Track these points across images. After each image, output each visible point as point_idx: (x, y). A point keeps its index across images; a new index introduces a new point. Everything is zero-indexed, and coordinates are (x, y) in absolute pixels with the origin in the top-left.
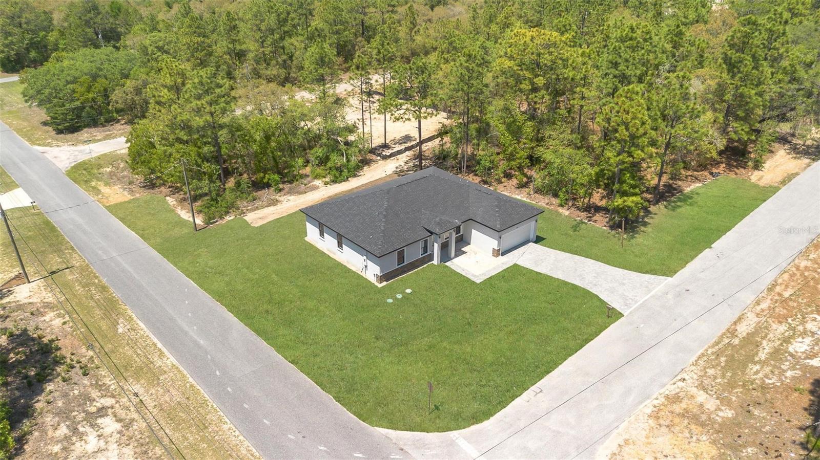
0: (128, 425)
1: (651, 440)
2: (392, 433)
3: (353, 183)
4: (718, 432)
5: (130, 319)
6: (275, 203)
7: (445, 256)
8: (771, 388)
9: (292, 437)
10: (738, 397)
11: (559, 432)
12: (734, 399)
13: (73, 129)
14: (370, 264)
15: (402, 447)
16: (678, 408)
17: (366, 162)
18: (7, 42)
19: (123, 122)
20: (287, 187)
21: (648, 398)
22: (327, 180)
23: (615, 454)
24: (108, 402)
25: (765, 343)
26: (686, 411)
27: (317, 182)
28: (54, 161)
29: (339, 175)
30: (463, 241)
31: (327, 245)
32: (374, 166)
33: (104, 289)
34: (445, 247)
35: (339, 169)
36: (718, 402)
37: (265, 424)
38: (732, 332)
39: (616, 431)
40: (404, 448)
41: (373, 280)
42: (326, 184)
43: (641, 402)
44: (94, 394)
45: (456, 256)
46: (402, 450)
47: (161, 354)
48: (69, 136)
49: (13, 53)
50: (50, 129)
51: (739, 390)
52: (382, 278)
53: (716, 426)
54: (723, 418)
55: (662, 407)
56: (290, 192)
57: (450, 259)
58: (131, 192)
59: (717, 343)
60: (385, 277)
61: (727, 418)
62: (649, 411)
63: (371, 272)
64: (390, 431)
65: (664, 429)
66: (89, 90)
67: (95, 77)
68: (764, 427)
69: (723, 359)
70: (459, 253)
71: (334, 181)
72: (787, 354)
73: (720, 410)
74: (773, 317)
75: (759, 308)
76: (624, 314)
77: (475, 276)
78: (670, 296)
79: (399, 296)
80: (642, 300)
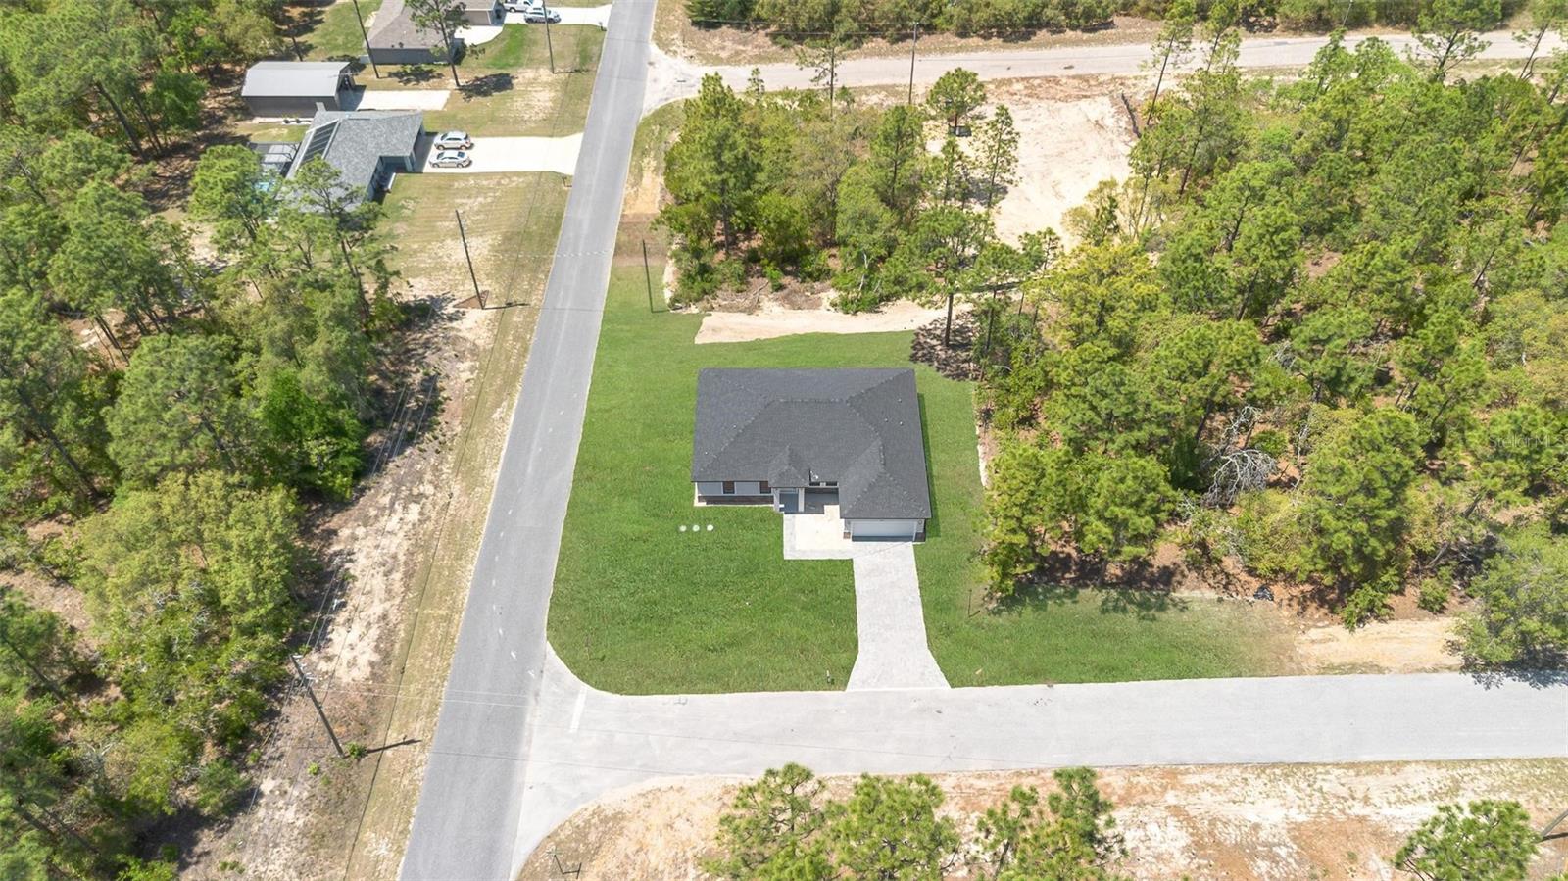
1: (699, 802)
2: (551, 654)
5: (511, 407)
11: (649, 743)
15: (543, 671)
20: (792, 285)
23: (659, 789)
27: (828, 296)
39: (686, 776)
40: (544, 673)
42: (833, 304)
43: (737, 771)
45: (807, 511)
46: (541, 673)
52: (700, 498)
57: (796, 512)
60: (703, 499)
74: (968, 799)
75: (972, 781)
76: (849, 689)
77: (793, 548)
78: (915, 705)
79: (696, 528)
80: (885, 688)
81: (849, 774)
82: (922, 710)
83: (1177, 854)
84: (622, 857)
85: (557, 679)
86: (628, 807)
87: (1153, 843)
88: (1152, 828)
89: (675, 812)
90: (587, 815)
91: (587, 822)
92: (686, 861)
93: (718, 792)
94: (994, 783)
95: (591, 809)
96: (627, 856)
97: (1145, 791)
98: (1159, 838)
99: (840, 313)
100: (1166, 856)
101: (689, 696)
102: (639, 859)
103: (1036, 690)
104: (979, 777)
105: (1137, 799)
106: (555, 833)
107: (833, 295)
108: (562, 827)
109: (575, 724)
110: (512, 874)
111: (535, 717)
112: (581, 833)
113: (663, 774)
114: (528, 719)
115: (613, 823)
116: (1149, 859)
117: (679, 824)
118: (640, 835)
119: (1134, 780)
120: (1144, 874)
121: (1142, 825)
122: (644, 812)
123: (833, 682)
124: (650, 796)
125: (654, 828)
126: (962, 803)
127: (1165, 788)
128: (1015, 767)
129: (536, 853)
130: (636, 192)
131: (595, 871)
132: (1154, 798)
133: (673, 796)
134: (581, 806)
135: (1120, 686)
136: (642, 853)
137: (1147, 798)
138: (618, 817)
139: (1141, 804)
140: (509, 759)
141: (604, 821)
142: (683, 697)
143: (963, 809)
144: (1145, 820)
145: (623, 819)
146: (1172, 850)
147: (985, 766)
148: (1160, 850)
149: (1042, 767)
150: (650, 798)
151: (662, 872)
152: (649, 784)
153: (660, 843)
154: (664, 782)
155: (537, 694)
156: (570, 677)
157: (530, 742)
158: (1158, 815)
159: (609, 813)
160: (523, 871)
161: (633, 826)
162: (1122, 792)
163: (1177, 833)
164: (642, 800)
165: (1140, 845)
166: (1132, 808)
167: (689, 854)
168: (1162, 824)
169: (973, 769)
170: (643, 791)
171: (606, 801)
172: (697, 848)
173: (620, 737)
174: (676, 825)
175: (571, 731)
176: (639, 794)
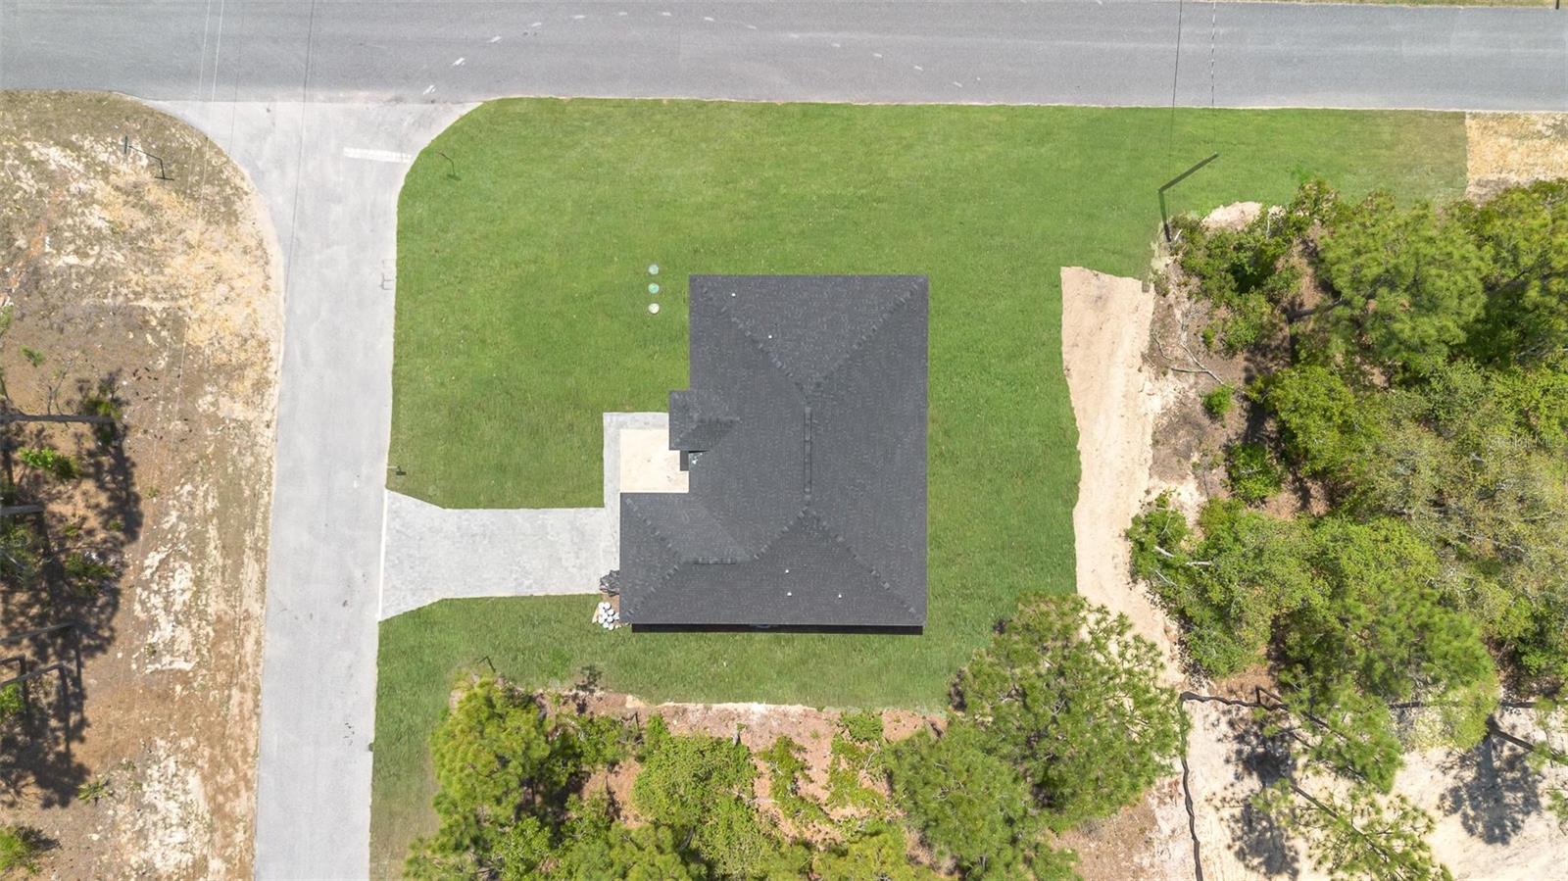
1: (249, 310)
2: (461, 110)
4: (201, 369)
8: (182, 477)
9: (535, 25)
10: (206, 437)
11: (328, 247)
12: (209, 433)
15: (435, 105)
16: (251, 375)
21: (283, 366)
23: (267, 263)
25: (220, 562)
26: (241, 378)
36: (221, 415)
37: (577, 13)
38: (260, 553)
39: (283, 294)
40: (433, 106)
43: (286, 354)
45: (673, 435)
46: (433, 102)
51: (210, 450)
53: (205, 376)
54: (206, 394)
55: (265, 364)
59: (265, 518)
61: (202, 396)
62: (273, 347)
64: (464, 112)
65: (246, 333)
68: (164, 407)
69: (247, 493)
72: (190, 554)
73: (213, 404)
74: (231, 625)
75: (254, 632)
76: (386, 491)
77: (622, 425)
78: (358, 574)
79: (654, 288)
80: (385, 538)
81: (274, 489)
82: (349, 583)
83: (144, 855)
84: (179, 227)
85: (422, 122)
86: (245, 228)
87: (160, 833)
88: (179, 835)
89: (238, 284)
90: (237, 181)
91: (227, 182)
92: (173, 299)
93: (261, 334)
94: (248, 659)
95: (244, 185)
96: (181, 232)
97: (227, 836)
98: (167, 840)
99: (1136, 510)
100: (143, 843)
101: (393, 292)
102: (179, 247)
103: (366, 728)
104: (258, 643)
105: (218, 824)
106: (213, 146)
107: (1188, 497)
108: (219, 153)
109: (352, 152)
110: (160, 102)
111: (363, 102)
112: (214, 176)
113: (288, 267)
114: (362, 94)
115: (225, 211)
116: (140, 823)
117: (222, 288)
118: (207, 243)
119: (240, 826)
120: (121, 814)
121: (184, 824)
122: (237, 247)
123: (401, 473)
124: (259, 253)
125: (215, 259)
126: (227, 619)
127: (228, 860)
128: (264, 687)
129: (186, 127)
130: (1540, 136)
131: (166, 197)
132: (218, 845)
133: (257, 279)
134: (246, 172)
135: (365, 837)
136: (185, 247)
137: (218, 836)
138: (231, 217)
139: (211, 829)
140: (306, 78)
141: (227, 202)
142: (393, 285)
143: (219, 619)
144: (191, 829)
145: (229, 223)
146: (150, 849)
147: (268, 651)
148: (151, 836)
149: (262, 718)
150: (258, 253)
151: (161, 273)
152: (276, 252)
153: (197, 268)
154: (277, 270)
155: (398, 100)
156: (425, 139)
157: (331, 100)
158: (197, 845)
159: (238, 206)
160: (165, 115)
161: (218, 234)
162: (227, 809)
163: (172, 862)
164: (253, 243)
165: (159, 816)
166: (207, 816)
167: (182, 303)
168: (185, 847)
169: (268, 636)
170: (265, 245)
171: (253, 202)
172: (189, 310)
173: (337, 210)
174: (220, 285)
175: (346, 149)
176: (262, 240)
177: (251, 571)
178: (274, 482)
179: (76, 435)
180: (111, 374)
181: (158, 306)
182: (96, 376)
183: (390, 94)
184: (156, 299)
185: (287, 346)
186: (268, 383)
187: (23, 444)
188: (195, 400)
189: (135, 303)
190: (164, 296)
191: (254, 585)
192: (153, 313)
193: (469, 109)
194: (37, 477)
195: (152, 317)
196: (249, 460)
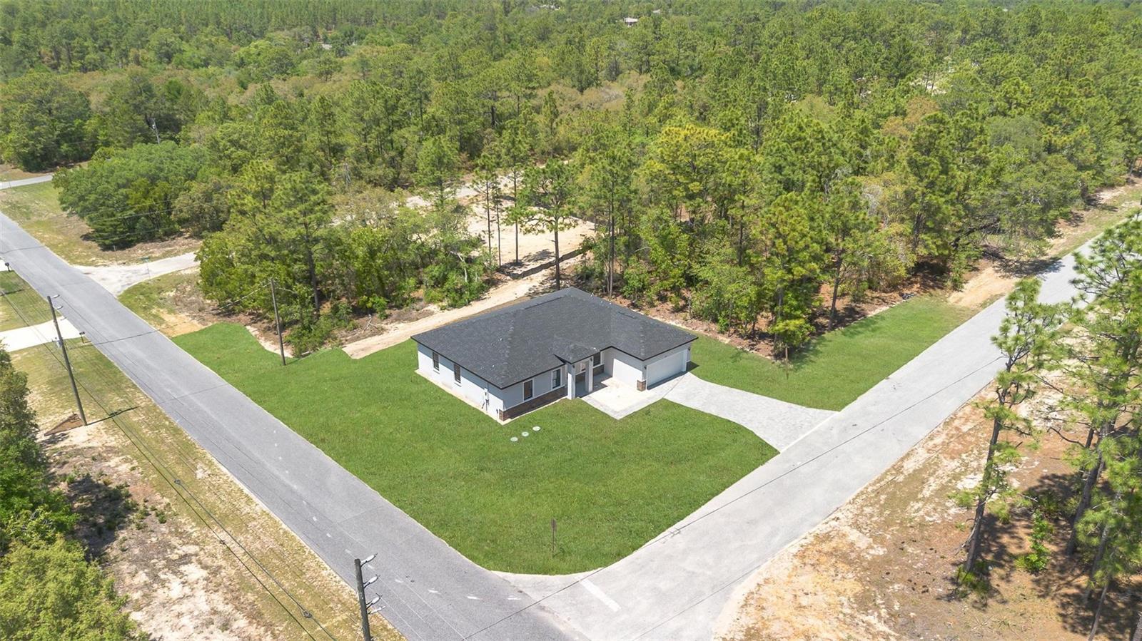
0: (216, 571)
1: (794, 579)
2: (510, 576)
3: (476, 308)
4: (866, 569)
5: (210, 464)
6: (380, 331)
7: (581, 390)
8: (930, 525)
9: (400, 582)
10: (893, 534)
11: (694, 573)
12: (888, 536)
13: (124, 244)
14: (492, 397)
15: (521, 589)
16: (826, 547)
17: (492, 283)
18: (32, 132)
19: (187, 235)
20: (395, 312)
21: (796, 538)
22: (445, 304)
23: (752, 593)
24: (192, 549)
25: (932, 479)
26: (835, 549)
27: (432, 307)
28: (101, 283)
29: (459, 298)
30: (603, 373)
31: (442, 378)
32: (502, 287)
33: (176, 431)
34: (580, 380)
35: (459, 292)
36: (871, 540)
38: (897, 469)
39: (757, 571)
40: (524, 590)
41: (496, 417)
42: (443, 309)
43: (788, 542)
44: (175, 541)
45: (595, 390)
46: (521, 592)
47: (249, 500)
48: (119, 253)
49: (39, 146)
50: (94, 244)
51: (896, 528)
52: (505, 415)
53: (865, 563)
54: (873, 555)
55: (810, 546)
56: (399, 320)
57: (587, 393)
58: (202, 320)
59: (879, 481)
60: (507, 414)
61: (878, 555)
62: (795, 550)
63: (493, 407)
65: (809, 568)
66: (146, 195)
67: (153, 180)
68: (916, 563)
69: (883, 497)
70: (598, 386)
71: (453, 306)
72: (954, 491)
73: (872, 548)
74: (946, 452)
75: (931, 443)
76: (781, 451)
77: (616, 411)
78: (835, 432)
79: (525, 434)
80: (802, 436)
81: (861, 488)
82: (844, 431)
85: (543, 588)
86: (748, 621)
89: (788, 596)
92: (854, 617)
93: (797, 562)
94: (944, 436)
104: (931, 438)
109: (614, 606)
111: (567, 623)
113: (738, 581)
114: (562, 628)
117: (804, 600)
118: (791, 630)
122: (766, 614)
124: (752, 601)
125: (793, 618)
126: (947, 456)
128: (940, 422)
133: (769, 589)
138: (752, 633)
145: (758, 631)
147: (926, 432)
149: (952, 413)
152: (739, 593)
154: (749, 584)
155: (543, 610)
159: (739, 635)
161: (775, 629)
164: (751, 609)
167: (848, 610)
169: (921, 437)
170: (743, 603)
171: (724, 631)
172: (846, 604)
173: (664, 585)
174: (804, 603)
175: (615, 610)
176: (742, 607)
177: (910, 466)
178: (858, 491)
179: (1008, 581)
180: (949, 601)
181: (872, 619)
182: (964, 606)
183: (542, 614)
184: (869, 624)
185: (782, 546)
186: (817, 537)
187: (1066, 595)
188: (885, 556)
189: (893, 633)
190: (860, 623)
191: (912, 459)
192: (879, 617)
193: (505, 574)
194: (1061, 571)
195: (883, 615)
196: (868, 510)
